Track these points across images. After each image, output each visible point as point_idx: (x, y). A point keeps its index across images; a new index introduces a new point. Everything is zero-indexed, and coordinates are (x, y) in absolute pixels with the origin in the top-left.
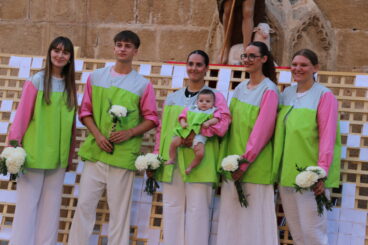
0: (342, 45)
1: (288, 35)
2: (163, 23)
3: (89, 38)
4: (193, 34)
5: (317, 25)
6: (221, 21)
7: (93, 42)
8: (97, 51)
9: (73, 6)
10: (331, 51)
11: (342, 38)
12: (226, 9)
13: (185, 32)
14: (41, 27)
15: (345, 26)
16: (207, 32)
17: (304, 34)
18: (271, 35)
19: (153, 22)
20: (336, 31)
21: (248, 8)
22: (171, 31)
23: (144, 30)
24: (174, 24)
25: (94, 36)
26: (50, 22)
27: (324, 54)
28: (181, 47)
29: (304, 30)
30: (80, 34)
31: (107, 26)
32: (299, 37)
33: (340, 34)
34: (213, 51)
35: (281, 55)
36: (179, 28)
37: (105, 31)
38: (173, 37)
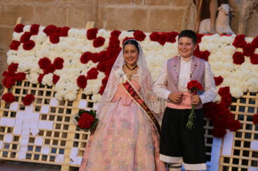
1: (243, 12)
2: (152, 4)
3: (100, 16)
4: (174, 12)
6: (195, 3)
7: (102, 18)
8: (105, 24)
13: (167, 10)
14: (66, 8)
16: (183, 10)
17: (254, 11)
18: (230, 12)
19: (145, 4)
22: (158, 10)
23: (139, 9)
24: (160, 5)
25: (103, 13)
28: (164, 21)
29: (254, 8)
30: (94, 11)
31: (112, 6)
32: (251, 13)
34: (187, 24)
35: (237, 26)
36: (163, 7)
37: (111, 10)
38: (158, 14)
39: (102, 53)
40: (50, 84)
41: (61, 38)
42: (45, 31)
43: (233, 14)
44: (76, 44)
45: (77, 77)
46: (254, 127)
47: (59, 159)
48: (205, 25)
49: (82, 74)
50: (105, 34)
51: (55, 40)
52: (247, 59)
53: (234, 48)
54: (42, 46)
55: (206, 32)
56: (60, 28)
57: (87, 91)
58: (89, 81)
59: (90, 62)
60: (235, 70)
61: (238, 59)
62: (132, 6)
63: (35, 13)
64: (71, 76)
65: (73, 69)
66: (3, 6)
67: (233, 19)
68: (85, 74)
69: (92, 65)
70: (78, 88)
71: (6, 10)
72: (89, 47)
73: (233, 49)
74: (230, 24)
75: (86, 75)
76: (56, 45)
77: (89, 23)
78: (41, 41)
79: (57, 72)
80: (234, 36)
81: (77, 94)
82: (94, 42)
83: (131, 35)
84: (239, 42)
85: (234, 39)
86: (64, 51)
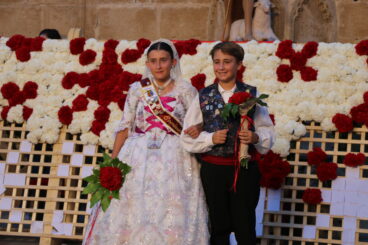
0: (343, 16)
2: (163, 1)
3: (89, 20)
4: (194, 12)
7: (93, 23)
8: (97, 31)
11: (343, 9)
13: (185, 9)
14: (40, 10)
16: (208, 9)
17: (305, 7)
18: (272, 9)
19: (153, 1)
22: (171, 9)
23: (145, 10)
25: (94, 17)
27: (325, 26)
28: (181, 25)
29: (305, 3)
30: (80, 14)
31: (106, 6)
32: (301, 10)
34: (214, 28)
35: (283, 29)
36: (179, 6)
37: (105, 11)
38: (173, 15)
39: (92, 73)
40: (19, 120)
41: (33, 54)
42: (8, 44)
43: (276, 11)
44: (54, 61)
45: (58, 109)
46: (309, 169)
47: (37, 228)
48: (238, 29)
49: (65, 104)
50: (96, 45)
51: (23, 57)
52: (297, 74)
53: (278, 59)
54: (5, 66)
55: (239, 38)
56: (30, 39)
57: (73, 128)
58: (76, 115)
59: (76, 86)
60: (280, 91)
61: (284, 75)
62: (135, 5)
64: (50, 108)
65: (52, 98)
67: (276, 18)
68: (69, 103)
69: (79, 90)
70: (60, 125)
72: (74, 65)
73: (276, 61)
74: (272, 26)
75: (70, 105)
76: (25, 63)
77: (72, 30)
78: (3, 58)
79: (29, 103)
80: (277, 42)
81: (60, 133)
82: (80, 58)
83: (133, 45)
84: (284, 50)
85: (277, 47)
86: (38, 71)
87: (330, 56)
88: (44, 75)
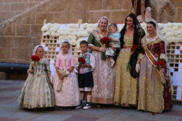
0: (178, 13)
1: (158, 11)
2: (113, 9)
3: (86, 16)
4: (124, 12)
5: (169, 6)
6: (133, 7)
8: (89, 20)
9: (80, 5)
10: (175, 16)
12: (135, 3)
13: (120, 12)
14: (70, 13)
15: (179, 6)
16: (128, 11)
17: (164, 10)
18: (152, 11)
19: (109, 9)
20: (176, 8)
21: (143, 2)
22: (116, 12)
23: (106, 12)
25: (88, 15)
26: (72, 11)
27: (172, 17)
28: (119, 17)
29: (164, 8)
30: (83, 14)
32: (162, 11)
33: (178, 9)
36: (118, 10)
37: (91, 13)
38: (116, 14)
62: (102, 11)
63: (54, 17)
66: (39, 15)
67: (154, 14)
71: (40, 16)
77: (79, 20)
86: (67, 35)
87: (172, 28)
88: (69, 36)
